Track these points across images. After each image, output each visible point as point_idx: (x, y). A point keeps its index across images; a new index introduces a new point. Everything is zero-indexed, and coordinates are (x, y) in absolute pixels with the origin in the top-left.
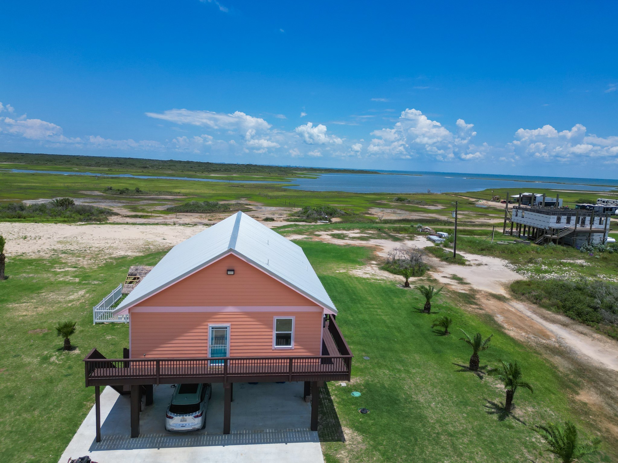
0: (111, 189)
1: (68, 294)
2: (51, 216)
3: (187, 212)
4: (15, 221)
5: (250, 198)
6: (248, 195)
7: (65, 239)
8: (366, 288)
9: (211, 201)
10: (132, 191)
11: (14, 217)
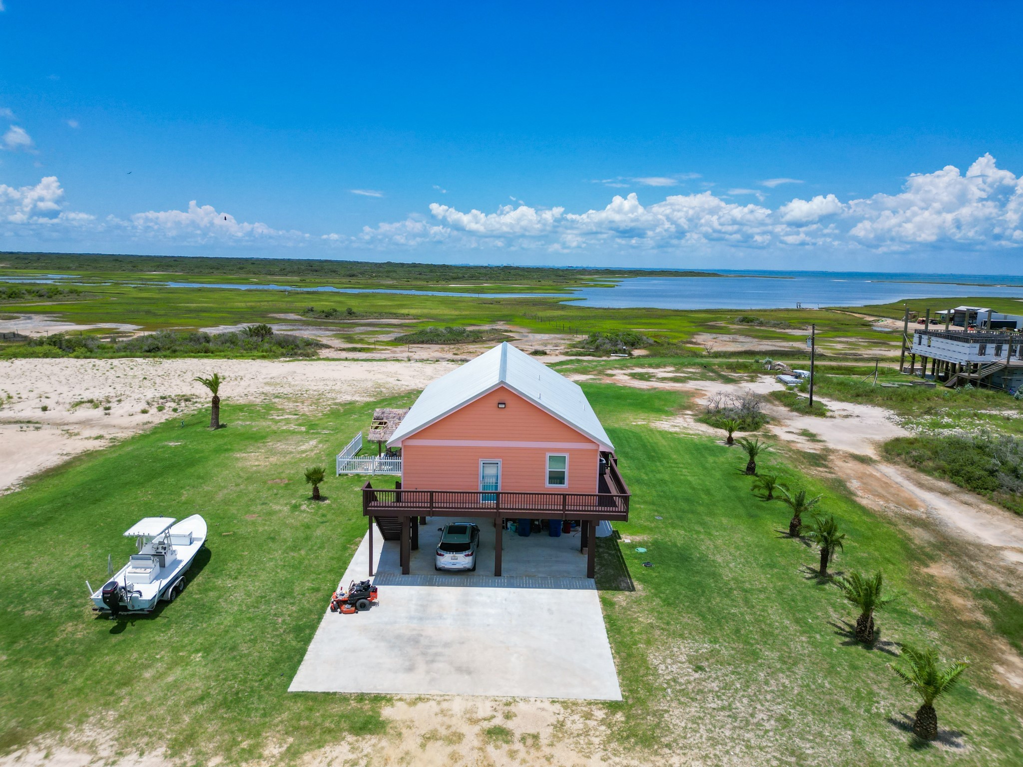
0: (312, 310)
1: (297, 444)
2: (245, 350)
3: (422, 342)
4: (202, 357)
5: (510, 321)
6: (507, 316)
7: (273, 380)
8: (672, 444)
9: (456, 326)
10: (342, 313)
11: (199, 352)
